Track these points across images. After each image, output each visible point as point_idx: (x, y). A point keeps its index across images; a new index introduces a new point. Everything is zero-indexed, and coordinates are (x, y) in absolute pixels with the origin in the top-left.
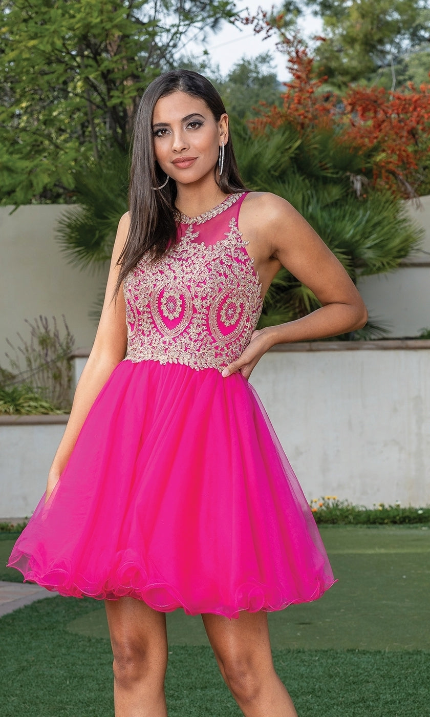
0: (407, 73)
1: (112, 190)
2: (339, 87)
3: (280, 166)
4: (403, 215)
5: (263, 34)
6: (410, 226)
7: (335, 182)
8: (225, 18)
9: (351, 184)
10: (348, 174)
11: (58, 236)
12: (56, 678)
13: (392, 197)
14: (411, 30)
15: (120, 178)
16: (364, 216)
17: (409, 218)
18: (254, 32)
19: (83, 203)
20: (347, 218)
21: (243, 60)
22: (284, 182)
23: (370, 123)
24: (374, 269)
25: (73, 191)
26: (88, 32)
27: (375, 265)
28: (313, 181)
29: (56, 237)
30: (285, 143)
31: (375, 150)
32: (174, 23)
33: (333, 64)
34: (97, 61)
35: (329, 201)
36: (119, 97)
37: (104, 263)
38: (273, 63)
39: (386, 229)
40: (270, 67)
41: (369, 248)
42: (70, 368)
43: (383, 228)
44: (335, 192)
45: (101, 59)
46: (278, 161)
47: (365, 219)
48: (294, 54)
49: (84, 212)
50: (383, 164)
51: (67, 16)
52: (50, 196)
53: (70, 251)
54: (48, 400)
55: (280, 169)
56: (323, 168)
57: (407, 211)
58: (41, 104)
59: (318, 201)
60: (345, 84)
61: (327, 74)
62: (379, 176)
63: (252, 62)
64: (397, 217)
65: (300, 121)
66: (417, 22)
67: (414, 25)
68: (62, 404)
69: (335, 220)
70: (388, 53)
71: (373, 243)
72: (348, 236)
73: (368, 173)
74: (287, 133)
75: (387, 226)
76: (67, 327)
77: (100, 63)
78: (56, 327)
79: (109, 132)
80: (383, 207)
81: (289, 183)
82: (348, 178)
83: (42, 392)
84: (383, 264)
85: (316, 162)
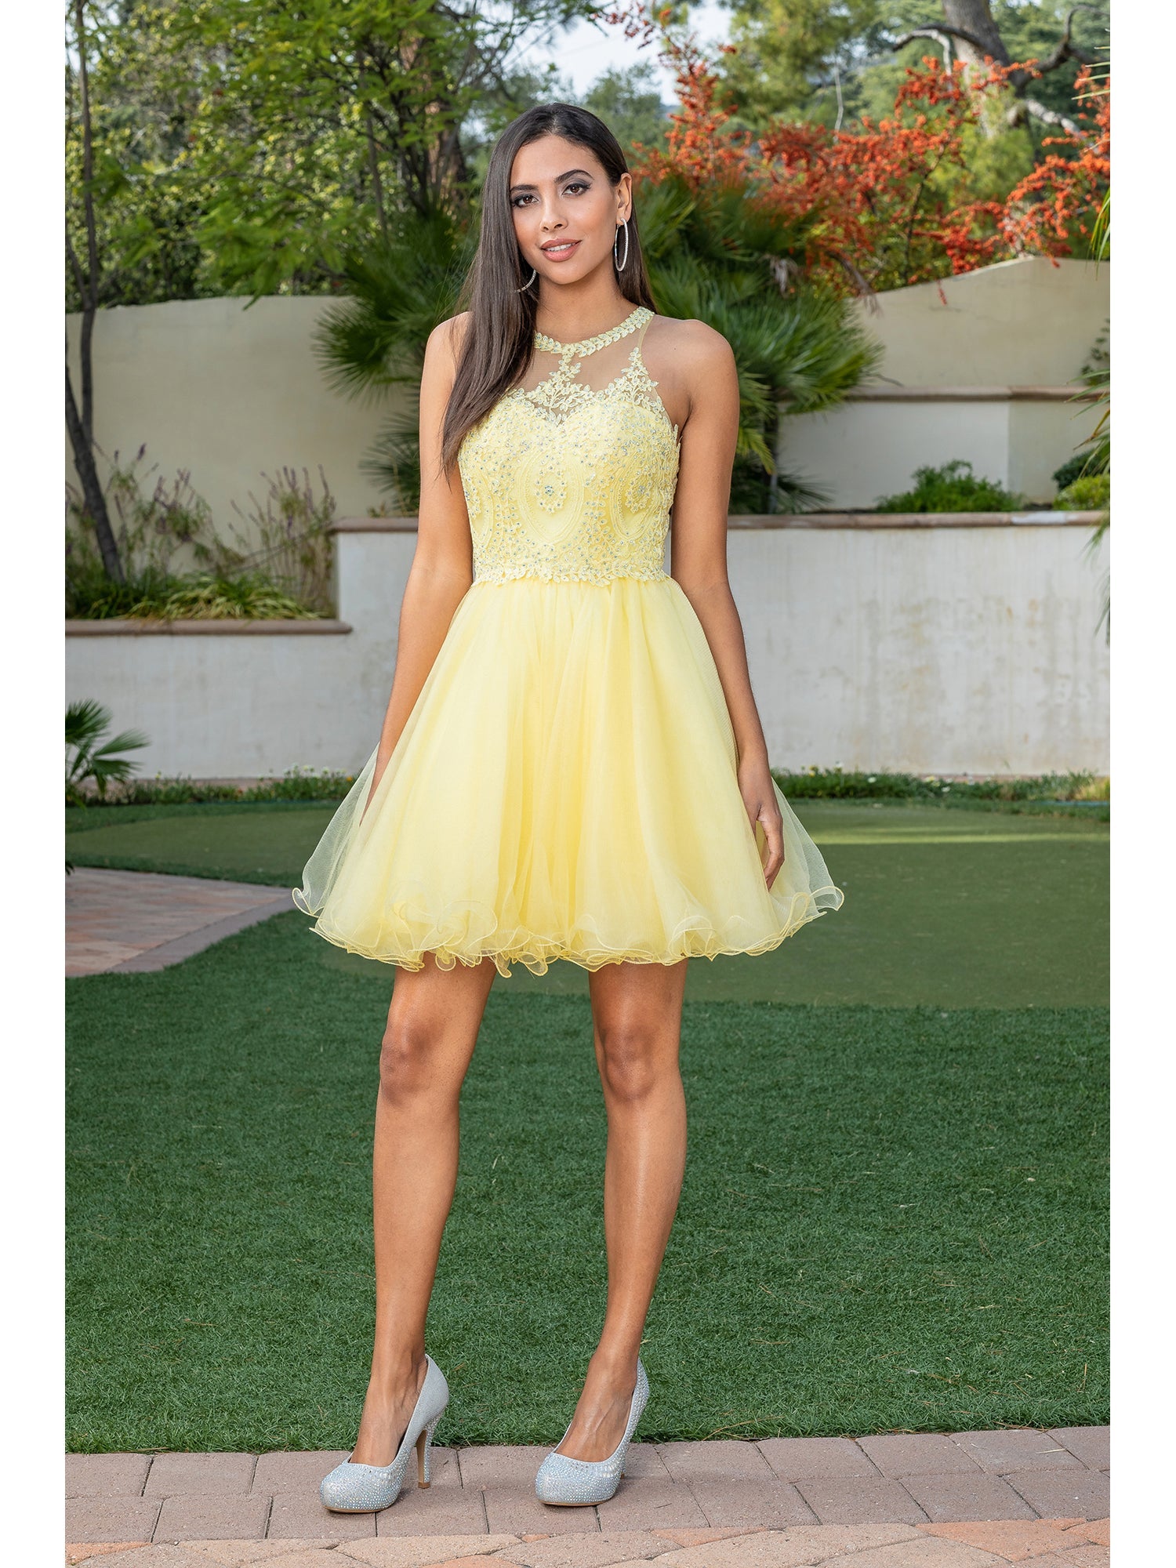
0: (861, 97)
1: (403, 276)
2: (755, 121)
3: (662, 243)
4: (851, 322)
5: (639, 38)
6: (862, 339)
7: (747, 269)
8: (583, 15)
9: (772, 273)
10: (767, 256)
11: (315, 345)
12: (304, 1042)
13: (836, 293)
14: (869, 30)
15: (416, 258)
16: (791, 321)
17: (860, 327)
18: (624, 36)
19: (357, 295)
20: (765, 325)
21: (609, 72)
22: (668, 268)
23: (803, 178)
24: (807, 405)
25: (341, 276)
26: (370, 32)
27: (807, 399)
28: (714, 266)
29: (313, 347)
30: (671, 207)
31: (811, 219)
32: (503, 20)
33: (745, 87)
34: (384, 78)
35: (738, 297)
36: (417, 133)
37: (387, 388)
38: (655, 78)
39: (824, 343)
40: (651, 83)
41: (799, 372)
42: (330, 548)
43: (820, 342)
44: (748, 284)
45: (390, 74)
46: (660, 235)
47: (793, 326)
48: (685, 71)
49: (359, 309)
50: (821, 242)
51: (339, 6)
52: (309, 281)
53: (335, 369)
54: (294, 596)
55: (662, 249)
56: (731, 245)
57: (857, 317)
58: (297, 136)
59: (722, 297)
60: (764, 116)
61: (736, 101)
62: (815, 261)
63: (623, 76)
64: (842, 324)
65: (695, 173)
66: (877, 19)
67: (873, 23)
68: (316, 603)
69: (746, 327)
70: (832, 65)
71: (805, 365)
72: (766, 353)
73: (798, 256)
74: (674, 193)
75: (827, 337)
76: (325, 485)
77: (388, 79)
78: (307, 484)
79: (400, 182)
80: (822, 309)
81: (676, 268)
82: (767, 263)
83: (284, 585)
84: (820, 397)
85: (720, 236)
